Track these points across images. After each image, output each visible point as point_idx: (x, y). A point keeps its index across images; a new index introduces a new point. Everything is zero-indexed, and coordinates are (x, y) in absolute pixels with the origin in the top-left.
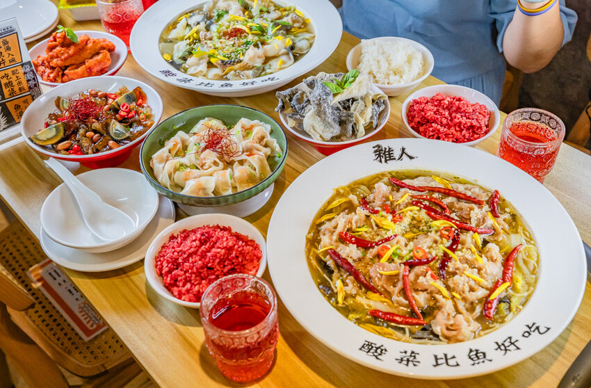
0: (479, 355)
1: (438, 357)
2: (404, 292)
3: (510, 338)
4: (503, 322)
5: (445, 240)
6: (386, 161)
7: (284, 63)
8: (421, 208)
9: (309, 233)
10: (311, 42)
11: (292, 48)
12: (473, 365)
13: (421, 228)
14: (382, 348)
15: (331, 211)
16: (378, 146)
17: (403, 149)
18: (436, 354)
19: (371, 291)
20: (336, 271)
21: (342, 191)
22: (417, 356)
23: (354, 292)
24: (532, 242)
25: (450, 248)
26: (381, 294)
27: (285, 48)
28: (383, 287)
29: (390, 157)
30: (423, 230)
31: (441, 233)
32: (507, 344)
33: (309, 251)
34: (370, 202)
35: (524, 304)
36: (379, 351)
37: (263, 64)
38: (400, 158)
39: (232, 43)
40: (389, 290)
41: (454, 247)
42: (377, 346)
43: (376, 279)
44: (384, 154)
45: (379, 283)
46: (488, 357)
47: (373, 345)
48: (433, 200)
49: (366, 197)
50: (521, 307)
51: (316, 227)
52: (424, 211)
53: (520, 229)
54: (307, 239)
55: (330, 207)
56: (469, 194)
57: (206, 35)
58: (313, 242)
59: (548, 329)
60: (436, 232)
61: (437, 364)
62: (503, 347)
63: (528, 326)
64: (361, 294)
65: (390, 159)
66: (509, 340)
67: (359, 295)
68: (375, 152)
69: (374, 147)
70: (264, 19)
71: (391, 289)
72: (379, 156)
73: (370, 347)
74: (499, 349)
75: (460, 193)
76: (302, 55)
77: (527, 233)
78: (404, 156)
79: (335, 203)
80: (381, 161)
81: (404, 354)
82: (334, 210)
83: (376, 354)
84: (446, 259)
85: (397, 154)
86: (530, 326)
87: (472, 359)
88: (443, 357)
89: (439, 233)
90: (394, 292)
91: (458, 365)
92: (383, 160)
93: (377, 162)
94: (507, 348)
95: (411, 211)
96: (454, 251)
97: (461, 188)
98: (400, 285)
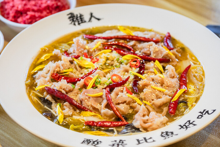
0: (168, 134)
1: (140, 140)
2: (108, 106)
3: (189, 121)
4: (183, 115)
5: (134, 68)
6: (79, 24)
8: (112, 50)
9: (27, 80)
12: (165, 139)
13: (114, 65)
14: (98, 141)
15: (41, 63)
16: (71, 14)
17: (91, 14)
18: (138, 139)
19: (84, 111)
20: (53, 102)
21: (47, 49)
22: (124, 142)
23: (70, 113)
24: (198, 63)
25: (139, 72)
26: (91, 111)
28: (92, 106)
29: (82, 20)
30: (116, 66)
31: (131, 64)
32: (187, 125)
33: (30, 92)
34: (71, 53)
35: (196, 102)
36: (96, 143)
38: (90, 20)
40: (97, 107)
41: (142, 72)
42: (94, 140)
43: (86, 101)
44: (77, 19)
45: (88, 103)
46: (174, 133)
47: (91, 140)
48: (120, 44)
49: (67, 51)
50: (194, 104)
51: (32, 77)
52: (114, 52)
53: (188, 56)
54: (26, 85)
55: (40, 61)
56: (147, 37)
58: (31, 86)
59: (214, 111)
60: (126, 64)
61: (139, 143)
62: (184, 127)
63: (200, 112)
64: (76, 114)
65: (82, 22)
66: (188, 122)
67: (75, 115)
68: (69, 18)
69: (68, 15)
71: (98, 106)
72: (73, 21)
73: (89, 142)
74: (182, 128)
75: (141, 37)
77: (194, 58)
78: (93, 19)
79: (43, 58)
80: (75, 24)
81: (115, 142)
82: (43, 63)
83: (94, 144)
84: (136, 79)
85: (86, 18)
86: (202, 112)
87: (164, 137)
88: (143, 139)
89: (129, 65)
90: (101, 107)
91: (154, 141)
92: (77, 23)
93: (72, 26)
94: (188, 127)
95: (105, 53)
96: (141, 74)
97: (140, 35)
98: (105, 102)
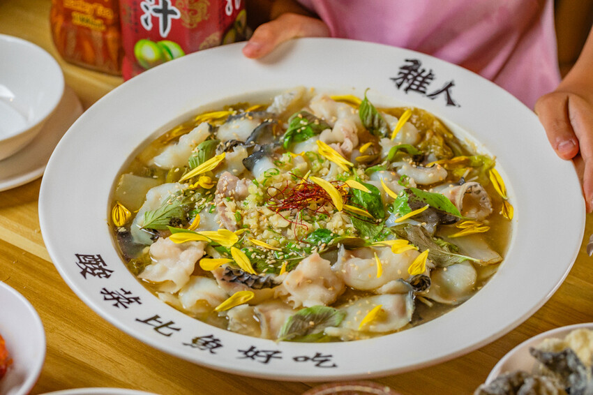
7: (383, 317)
10: (484, 276)
11: (420, 283)
27: (401, 280)
37: (330, 305)
39: (285, 224)
57: (232, 185)
70: (398, 177)
76: (440, 308)
